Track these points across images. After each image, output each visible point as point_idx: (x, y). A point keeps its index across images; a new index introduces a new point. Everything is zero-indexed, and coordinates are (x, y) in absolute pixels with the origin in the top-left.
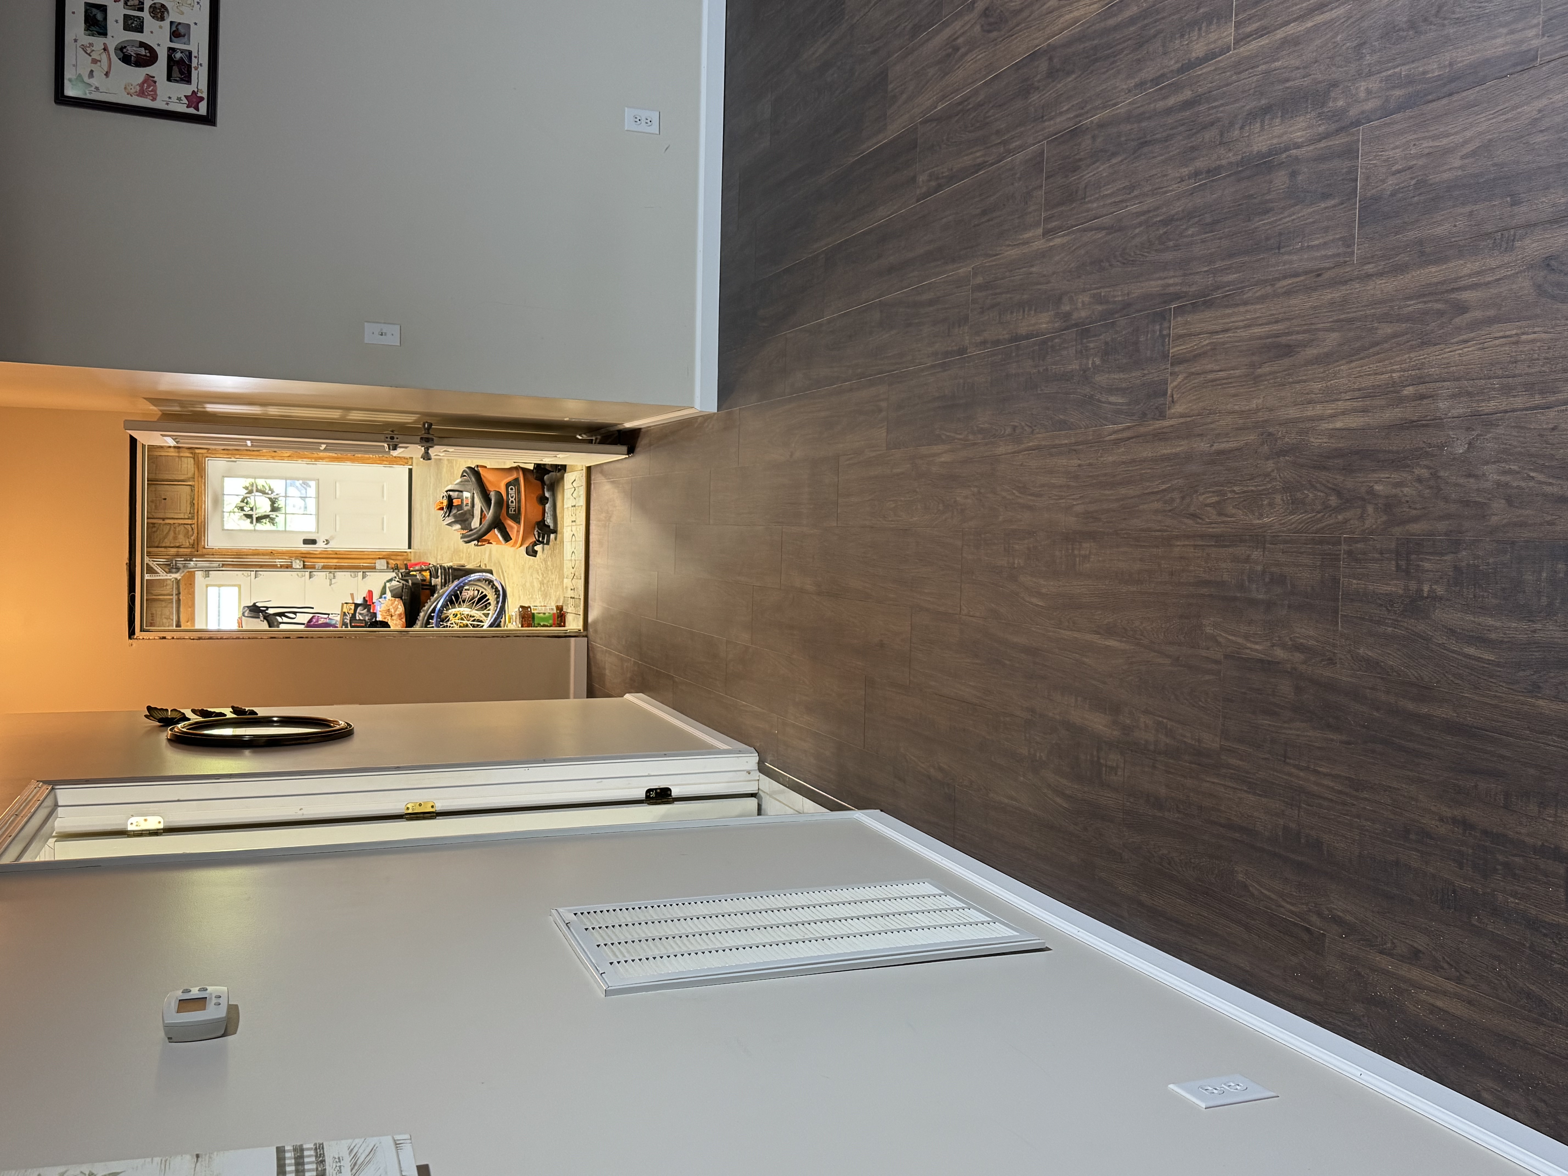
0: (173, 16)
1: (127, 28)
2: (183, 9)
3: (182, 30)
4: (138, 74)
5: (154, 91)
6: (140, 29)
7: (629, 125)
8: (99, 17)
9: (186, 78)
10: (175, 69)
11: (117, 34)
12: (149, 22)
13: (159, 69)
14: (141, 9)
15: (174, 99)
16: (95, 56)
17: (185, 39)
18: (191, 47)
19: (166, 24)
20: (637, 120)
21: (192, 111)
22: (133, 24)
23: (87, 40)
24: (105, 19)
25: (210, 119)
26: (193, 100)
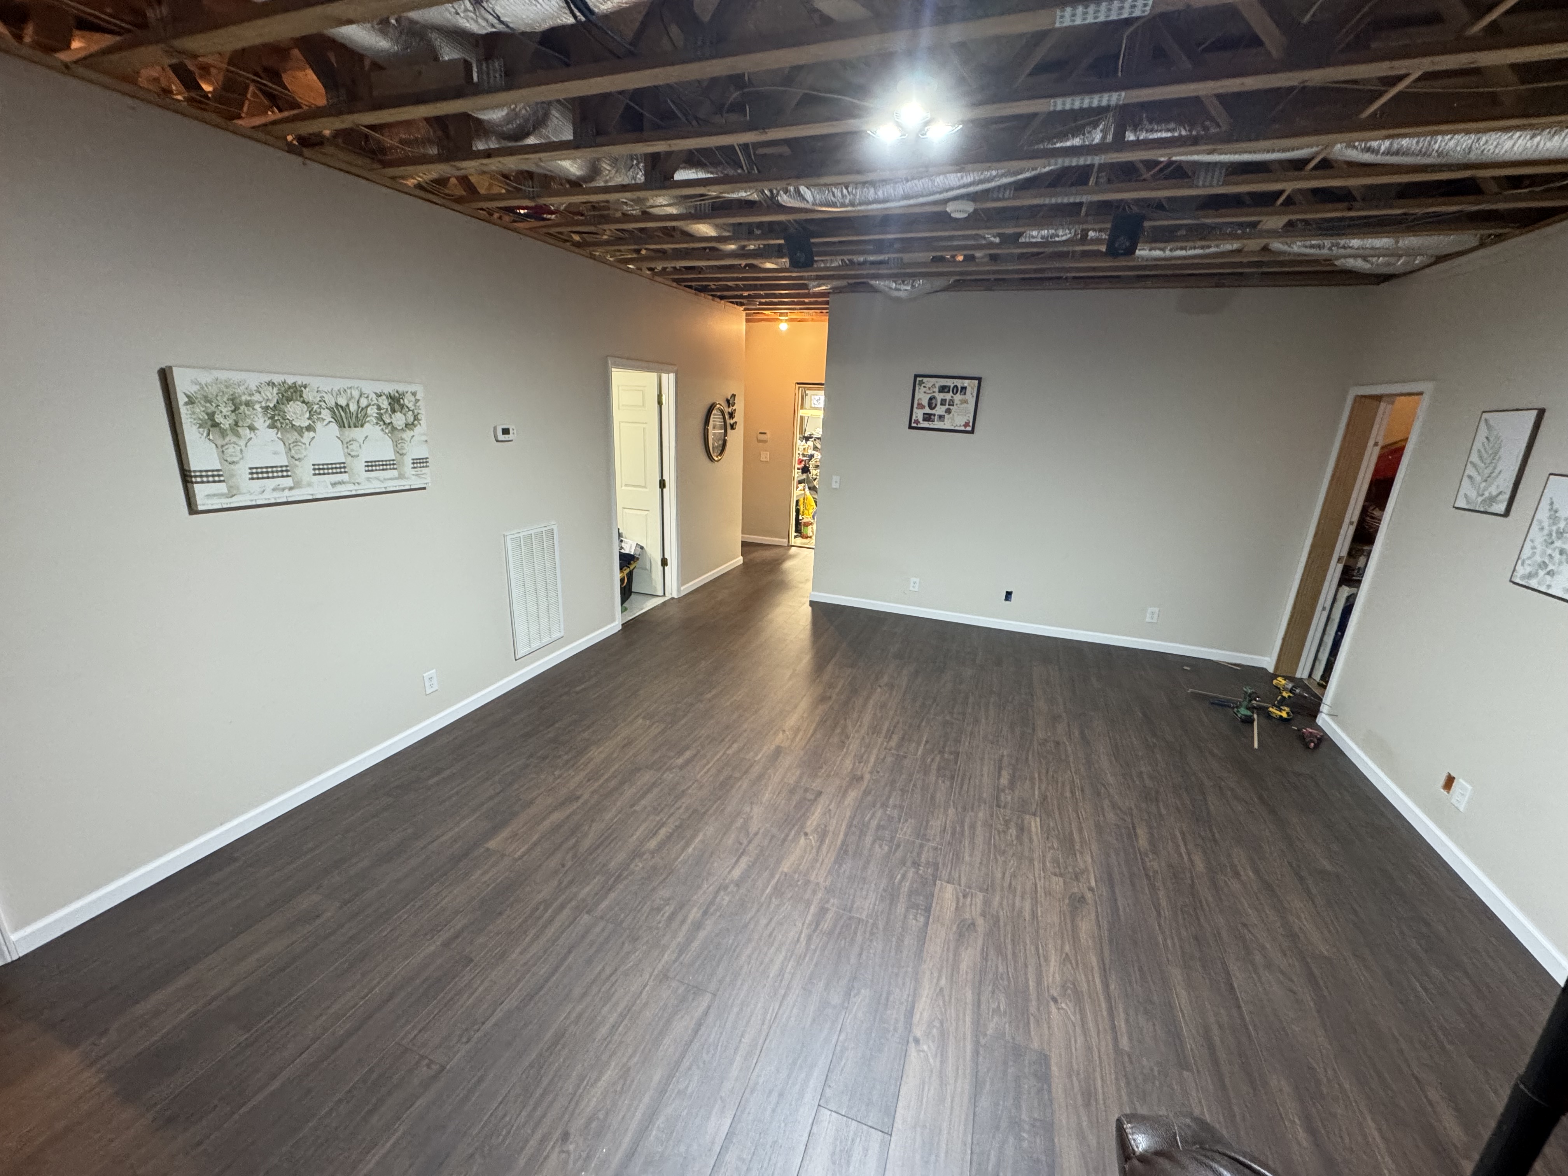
0: (947, 416)
1: (942, 400)
2: (950, 420)
3: (942, 419)
4: (925, 402)
5: (920, 408)
6: (942, 404)
7: (913, 579)
8: (946, 390)
9: (924, 420)
10: (928, 416)
11: (940, 396)
12: (945, 407)
13: (927, 410)
14: (949, 405)
15: (917, 415)
16: (932, 388)
17: (938, 420)
18: (936, 422)
19: (943, 413)
20: (914, 583)
21: (913, 421)
22: (943, 402)
23: (937, 386)
24: (945, 392)
25: (910, 427)
26: (917, 422)
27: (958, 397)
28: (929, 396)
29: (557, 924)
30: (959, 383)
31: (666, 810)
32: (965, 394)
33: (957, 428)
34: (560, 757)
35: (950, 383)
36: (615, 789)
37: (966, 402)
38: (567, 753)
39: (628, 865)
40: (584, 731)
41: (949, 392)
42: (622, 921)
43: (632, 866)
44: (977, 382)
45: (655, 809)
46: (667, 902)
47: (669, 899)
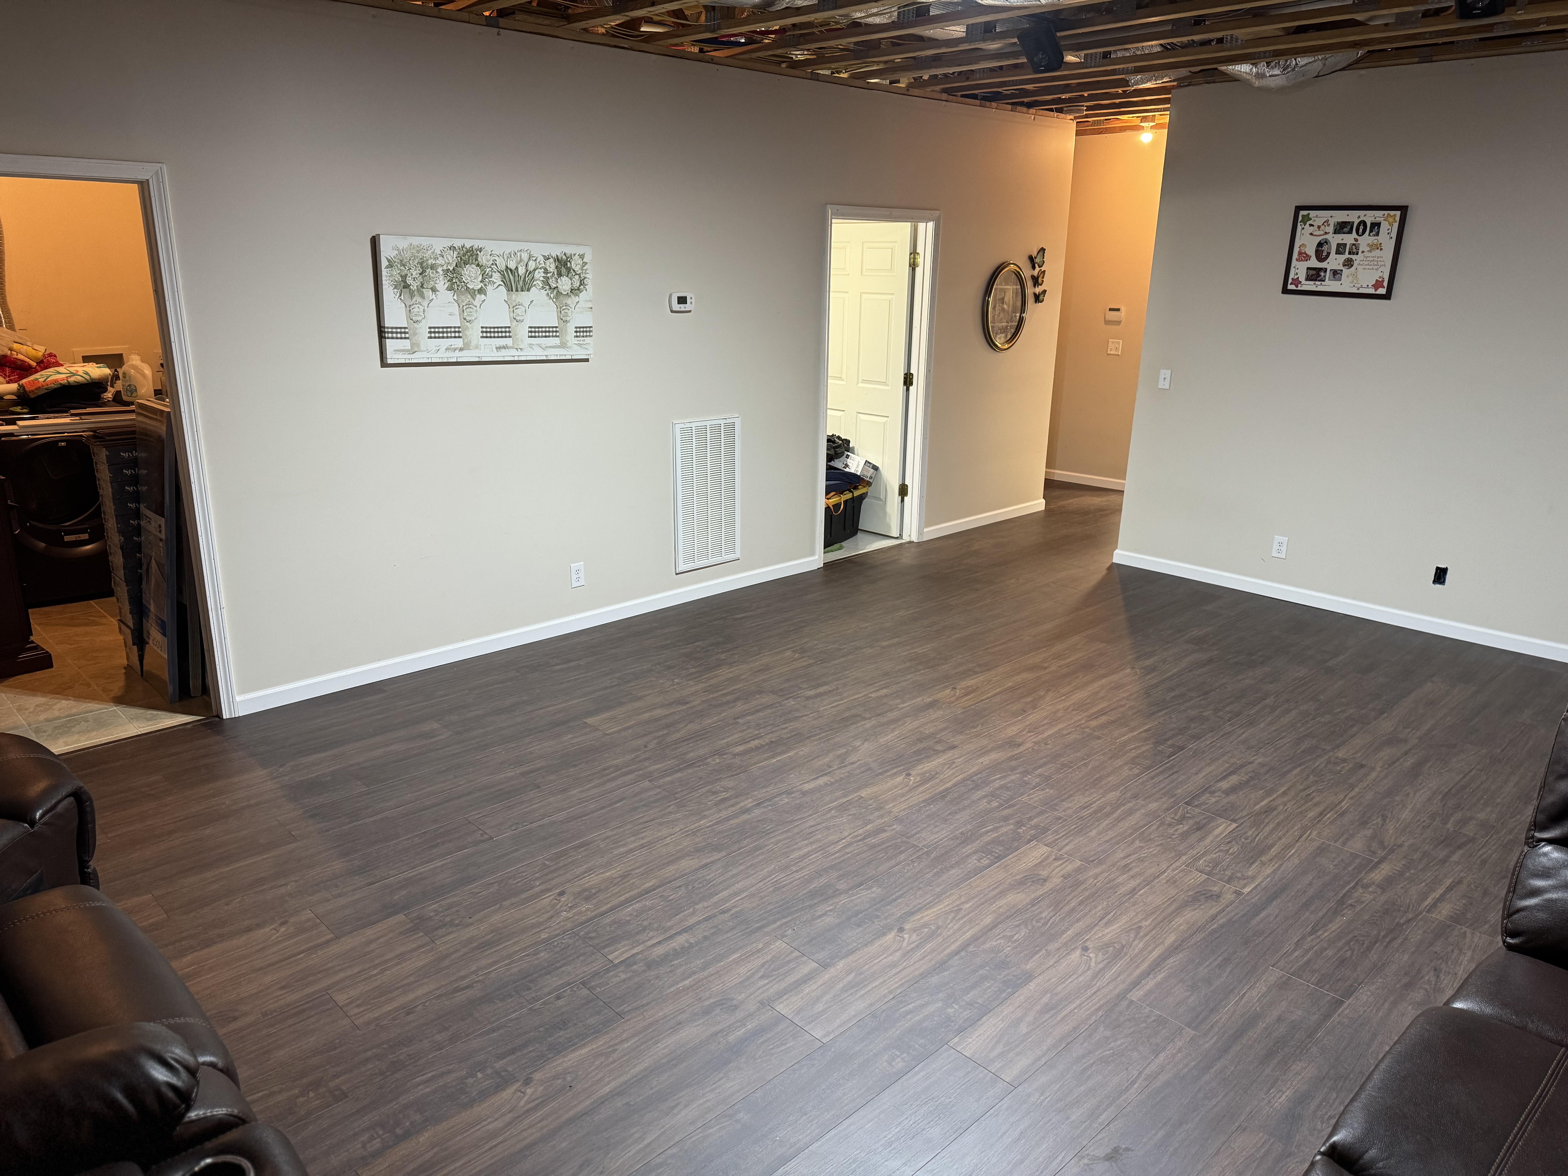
0: (1346, 272)
1: (1339, 245)
2: (1351, 277)
3: (1337, 277)
4: (1311, 251)
5: (1302, 260)
6: (1338, 253)
7: (1278, 538)
8: (1345, 230)
9: (1308, 278)
10: (1314, 272)
11: (1335, 240)
12: (1342, 258)
13: (1314, 263)
14: (1350, 253)
15: (1297, 271)
16: (1322, 227)
17: (1332, 278)
18: (1327, 281)
19: (1341, 267)
20: (1280, 544)
21: (1290, 281)
22: (1341, 249)
23: (1332, 222)
24: (1344, 233)
25: (1285, 291)
26: (1296, 282)
27: (1365, 240)
28: (1319, 239)
29: (619, 781)
30: (1369, 217)
31: (768, 728)
32: (1377, 234)
33: (1362, 291)
34: (686, 669)
35: (1354, 217)
36: (728, 702)
37: (1379, 247)
38: (695, 667)
39: (706, 758)
40: (722, 652)
41: (1350, 232)
42: (676, 793)
43: (709, 760)
44: (1398, 213)
45: (758, 725)
46: (726, 790)
47: (730, 789)
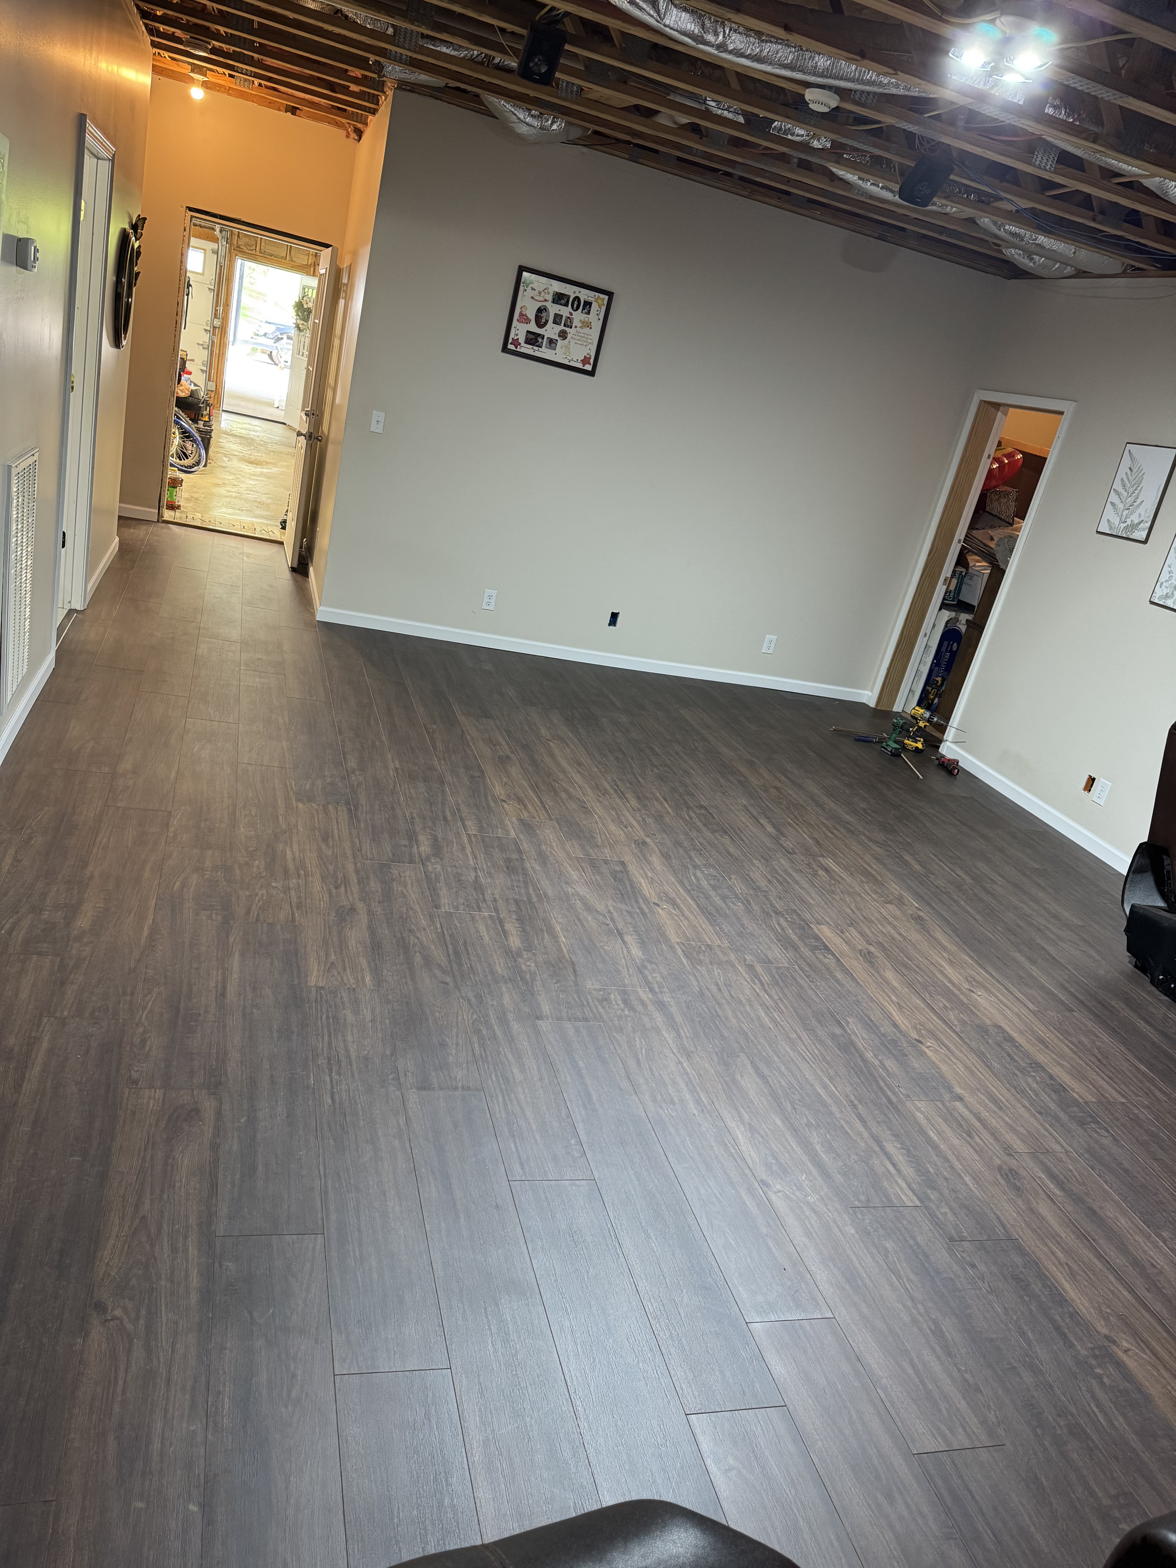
0: (560, 342)
1: (556, 315)
2: (564, 348)
3: (553, 345)
4: (532, 315)
5: (522, 322)
6: (555, 322)
7: (488, 592)
8: (563, 302)
9: (528, 341)
10: (533, 337)
11: (554, 309)
12: (559, 328)
13: (533, 328)
14: (565, 325)
15: (517, 332)
16: (543, 293)
17: (548, 346)
18: (544, 349)
19: (556, 337)
20: (490, 597)
21: (510, 341)
22: (557, 319)
23: (551, 291)
24: (561, 305)
25: (505, 349)
26: (516, 343)
27: (578, 316)
28: (539, 304)
30: (585, 295)
31: (482, 904)
32: (588, 313)
33: (572, 364)
35: (570, 291)
36: (386, 890)
37: (588, 325)
41: (566, 305)
44: (606, 297)
45: (468, 906)
